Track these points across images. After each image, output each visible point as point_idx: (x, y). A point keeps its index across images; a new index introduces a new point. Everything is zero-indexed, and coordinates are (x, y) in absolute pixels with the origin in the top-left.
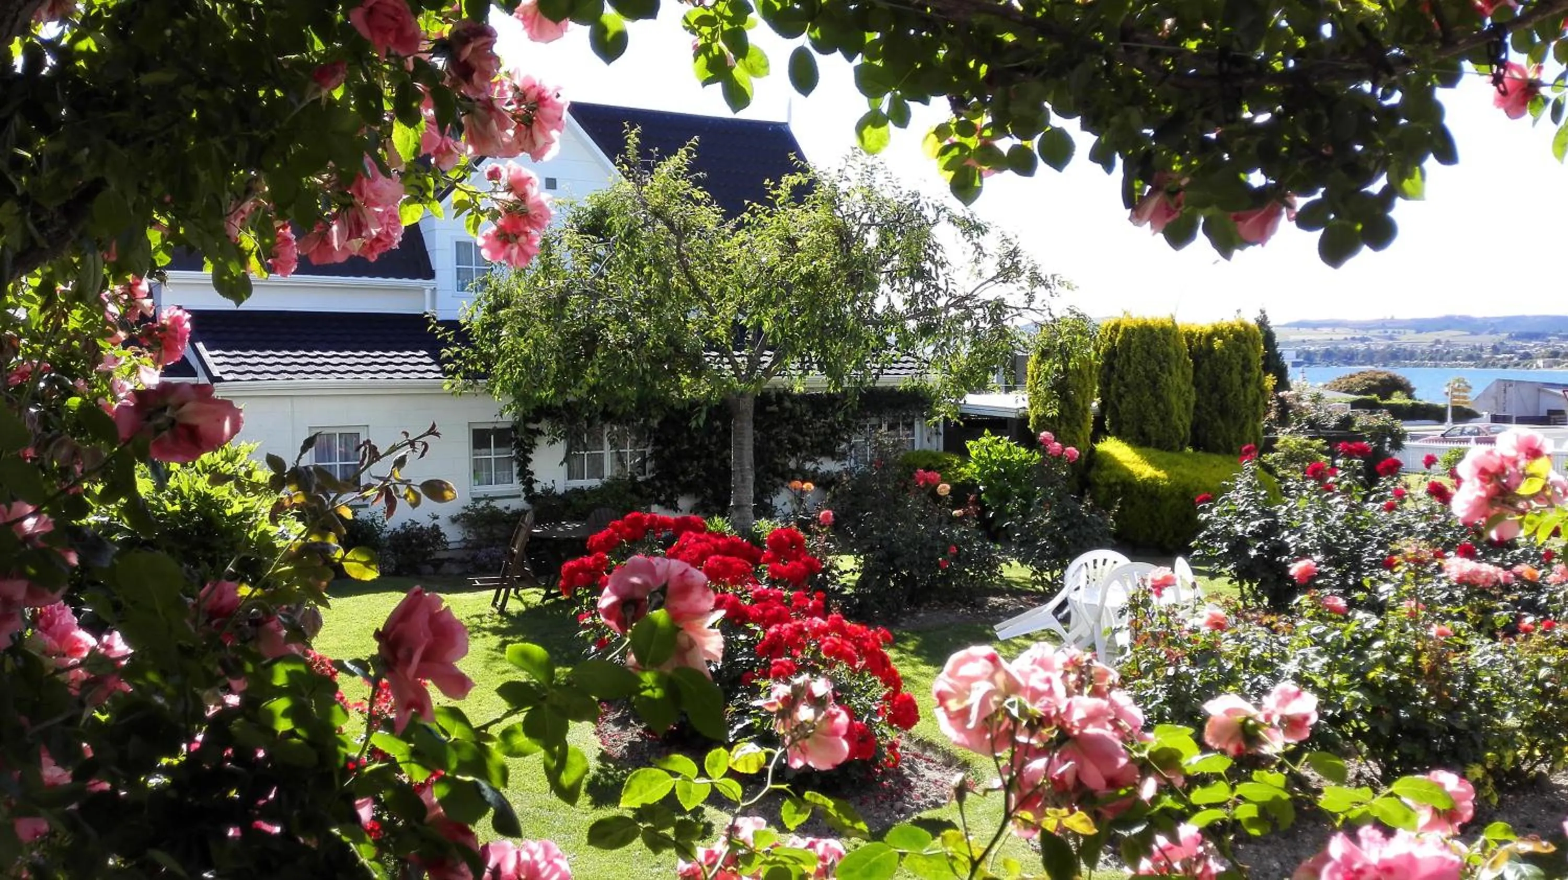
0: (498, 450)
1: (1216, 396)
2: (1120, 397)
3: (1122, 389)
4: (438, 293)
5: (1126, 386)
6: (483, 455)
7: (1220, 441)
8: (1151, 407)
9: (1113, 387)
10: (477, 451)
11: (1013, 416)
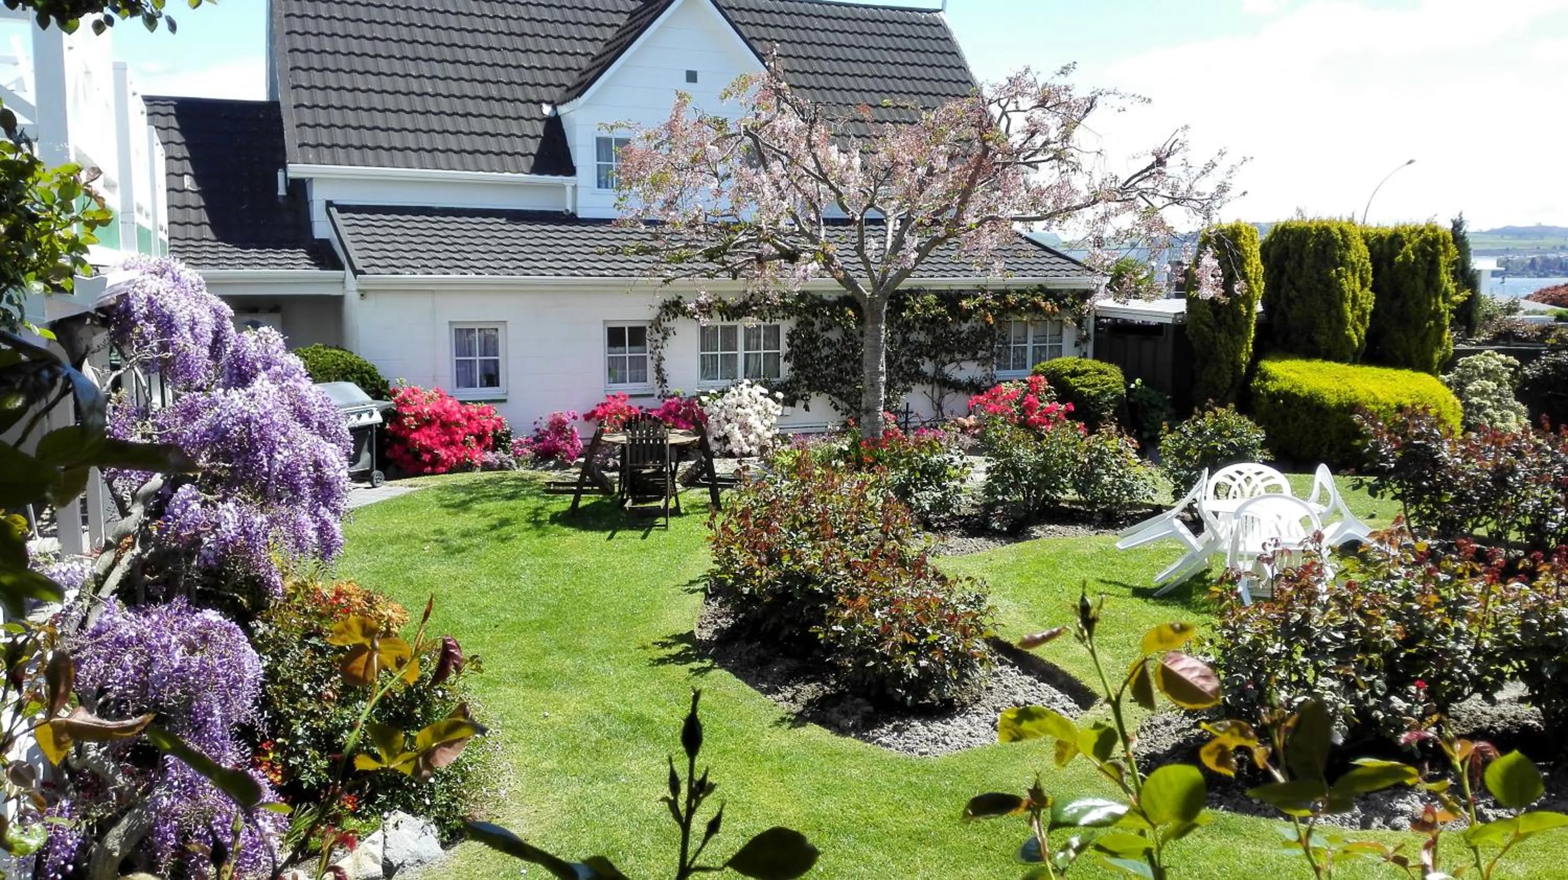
0: (633, 348)
1: (1397, 303)
2: (1290, 301)
3: (1293, 293)
4: (579, 190)
5: (1297, 290)
6: (618, 353)
7: (1398, 353)
8: (1323, 314)
9: (1283, 291)
10: (613, 349)
11: (1170, 321)
